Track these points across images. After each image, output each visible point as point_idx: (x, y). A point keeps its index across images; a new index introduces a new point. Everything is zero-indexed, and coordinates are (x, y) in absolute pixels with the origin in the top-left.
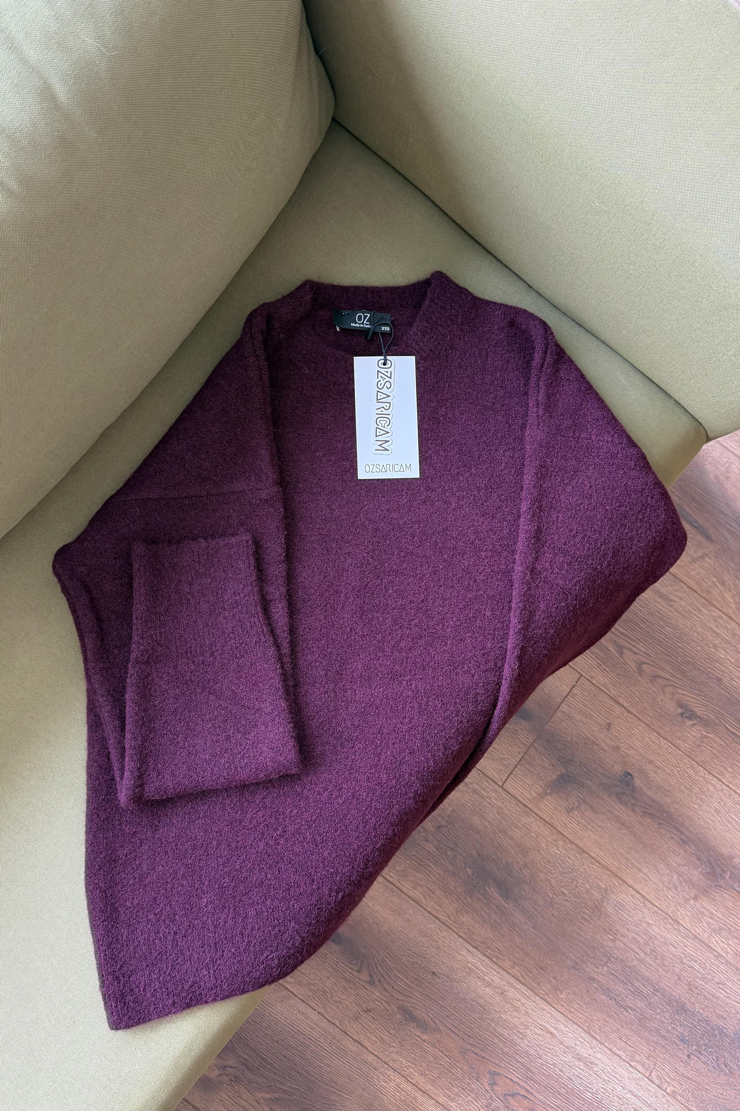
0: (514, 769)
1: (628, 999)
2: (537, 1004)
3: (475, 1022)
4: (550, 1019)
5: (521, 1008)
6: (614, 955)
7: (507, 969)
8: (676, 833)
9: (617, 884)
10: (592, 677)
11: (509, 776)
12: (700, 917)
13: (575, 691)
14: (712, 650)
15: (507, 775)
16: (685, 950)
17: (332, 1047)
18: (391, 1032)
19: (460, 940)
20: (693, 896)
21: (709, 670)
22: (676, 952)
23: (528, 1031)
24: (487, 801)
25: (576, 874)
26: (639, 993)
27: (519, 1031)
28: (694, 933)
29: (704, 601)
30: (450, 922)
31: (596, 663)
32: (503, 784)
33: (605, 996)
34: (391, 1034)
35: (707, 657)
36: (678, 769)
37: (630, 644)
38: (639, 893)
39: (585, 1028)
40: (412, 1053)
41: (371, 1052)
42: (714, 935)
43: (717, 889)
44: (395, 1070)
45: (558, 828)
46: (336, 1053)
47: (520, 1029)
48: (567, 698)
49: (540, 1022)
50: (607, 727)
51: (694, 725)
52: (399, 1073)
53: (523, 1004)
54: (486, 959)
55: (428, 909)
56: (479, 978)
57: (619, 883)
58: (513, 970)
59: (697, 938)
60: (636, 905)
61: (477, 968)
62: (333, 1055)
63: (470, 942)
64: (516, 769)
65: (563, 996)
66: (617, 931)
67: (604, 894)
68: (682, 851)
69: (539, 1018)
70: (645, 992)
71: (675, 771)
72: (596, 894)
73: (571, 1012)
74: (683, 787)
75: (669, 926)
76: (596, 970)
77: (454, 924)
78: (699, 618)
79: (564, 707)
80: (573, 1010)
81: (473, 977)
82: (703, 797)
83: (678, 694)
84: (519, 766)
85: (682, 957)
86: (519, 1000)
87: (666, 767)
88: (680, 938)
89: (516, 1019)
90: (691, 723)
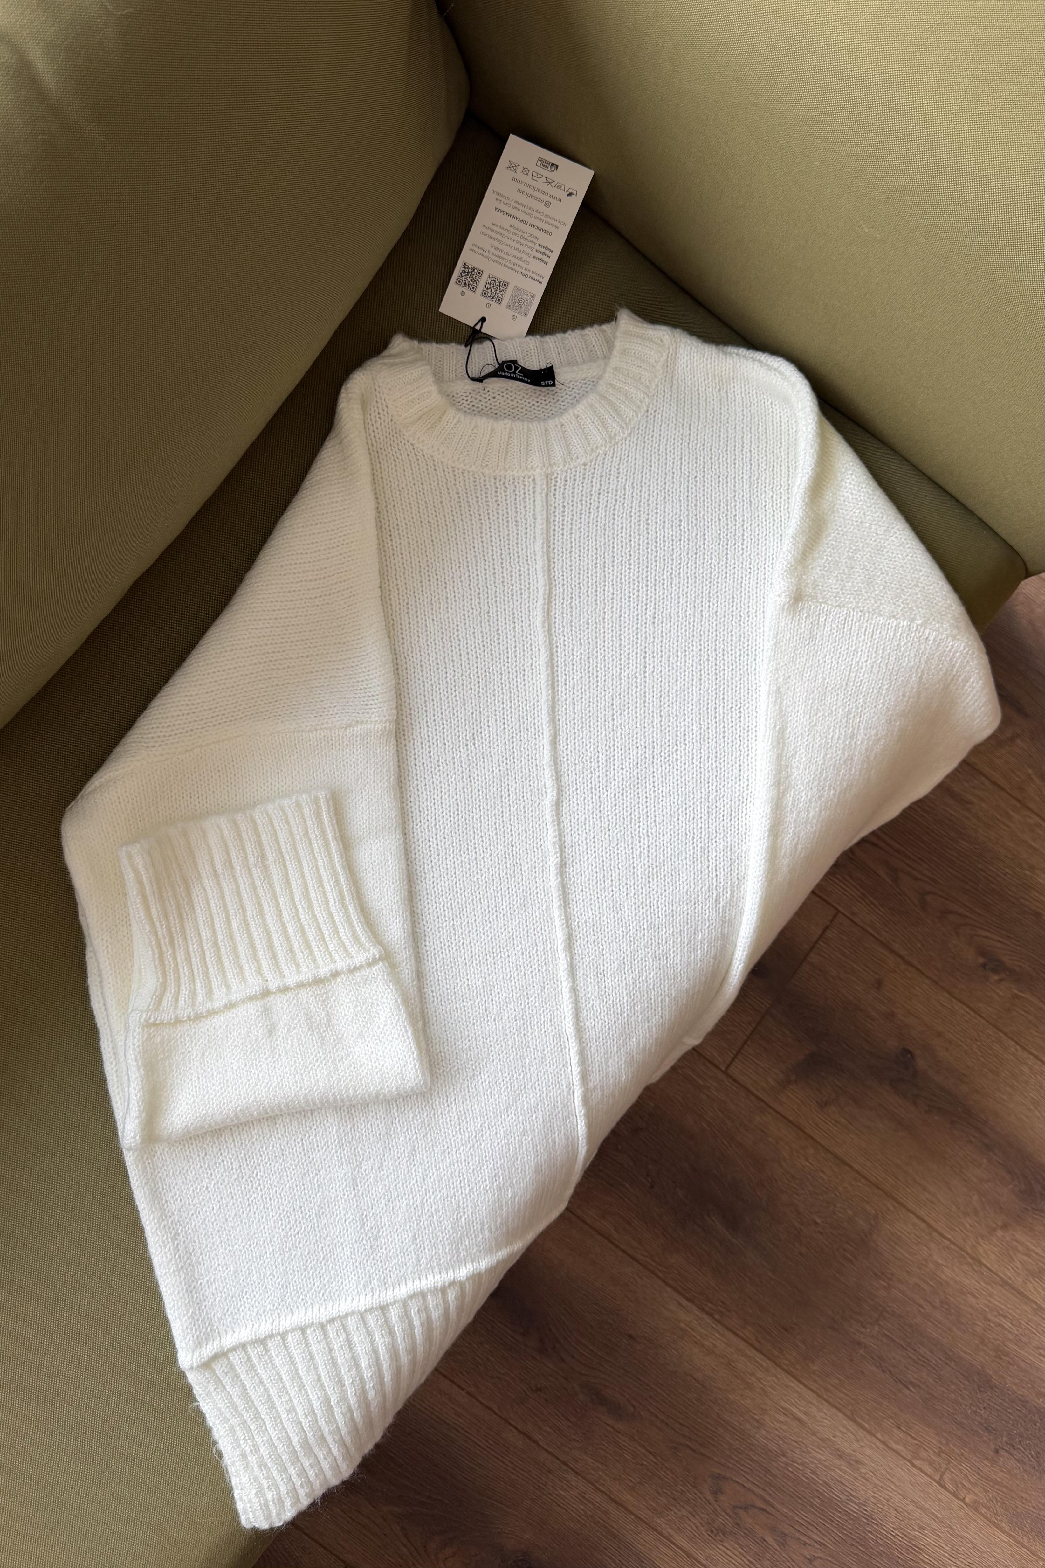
0: (743, 1046)
1: (909, 1372)
2: (778, 1379)
3: (690, 1405)
4: (797, 1400)
5: (755, 1384)
6: (888, 1309)
7: (734, 1330)
8: (976, 1135)
9: (892, 1208)
10: (853, 914)
11: (736, 1056)
12: (1012, 1254)
13: (829, 934)
14: (1027, 872)
15: (732, 1056)
16: (989, 1301)
17: (487, 1441)
18: (571, 1420)
19: (669, 1290)
20: (1000, 1224)
21: (1022, 900)
22: (978, 1304)
23: (767, 1418)
24: (704, 1093)
25: (833, 1195)
26: (925, 1362)
27: (752, 1417)
28: (1003, 1276)
29: (1014, 802)
30: (653, 1264)
31: (858, 893)
32: (727, 1068)
33: (877, 1367)
34: (571, 1422)
35: (1021, 883)
36: (978, 1043)
37: (909, 866)
38: (924, 1221)
39: (848, 1413)
40: (601, 1449)
41: (543, 1448)
42: (1032, 1280)
43: (1035, 1214)
44: (577, 1473)
45: (806, 1131)
46: (493, 1450)
47: (754, 1414)
48: (818, 945)
49: (783, 1404)
50: (876, 985)
51: (1001, 980)
52: (582, 1477)
53: (759, 1379)
54: (705, 1316)
55: (622, 1247)
56: (696, 1343)
57: (894, 1207)
58: (744, 1331)
59: (1007, 1283)
60: (918, 1237)
61: (692, 1329)
62: (489, 1452)
63: (683, 1292)
64: (746, 1047)
65: (815, 1368)
66: (892, 1274)
67: (873, 1223)
68: (985, 1161)
69: (782, 1398)
70: (934, 1362)
71: (975, 1046)
72: (861, 1222)
73: (827, 1390)
74: (986, 1070)
75: (965, 1267)
76: (863, 1330)
77: (660, 1268)
78: (1008, 826)
79: (814, 958)
80: (829, 1386)
81: (687, 1342)
82: (1016, 1083)
83: (979, 936)
84: (749, 1043)
85: (985, 1311)
86: (753, 1374)
87: (961, 1041)
88: (983, 1284)
89: (749, 1401)
90: (996, 978)
